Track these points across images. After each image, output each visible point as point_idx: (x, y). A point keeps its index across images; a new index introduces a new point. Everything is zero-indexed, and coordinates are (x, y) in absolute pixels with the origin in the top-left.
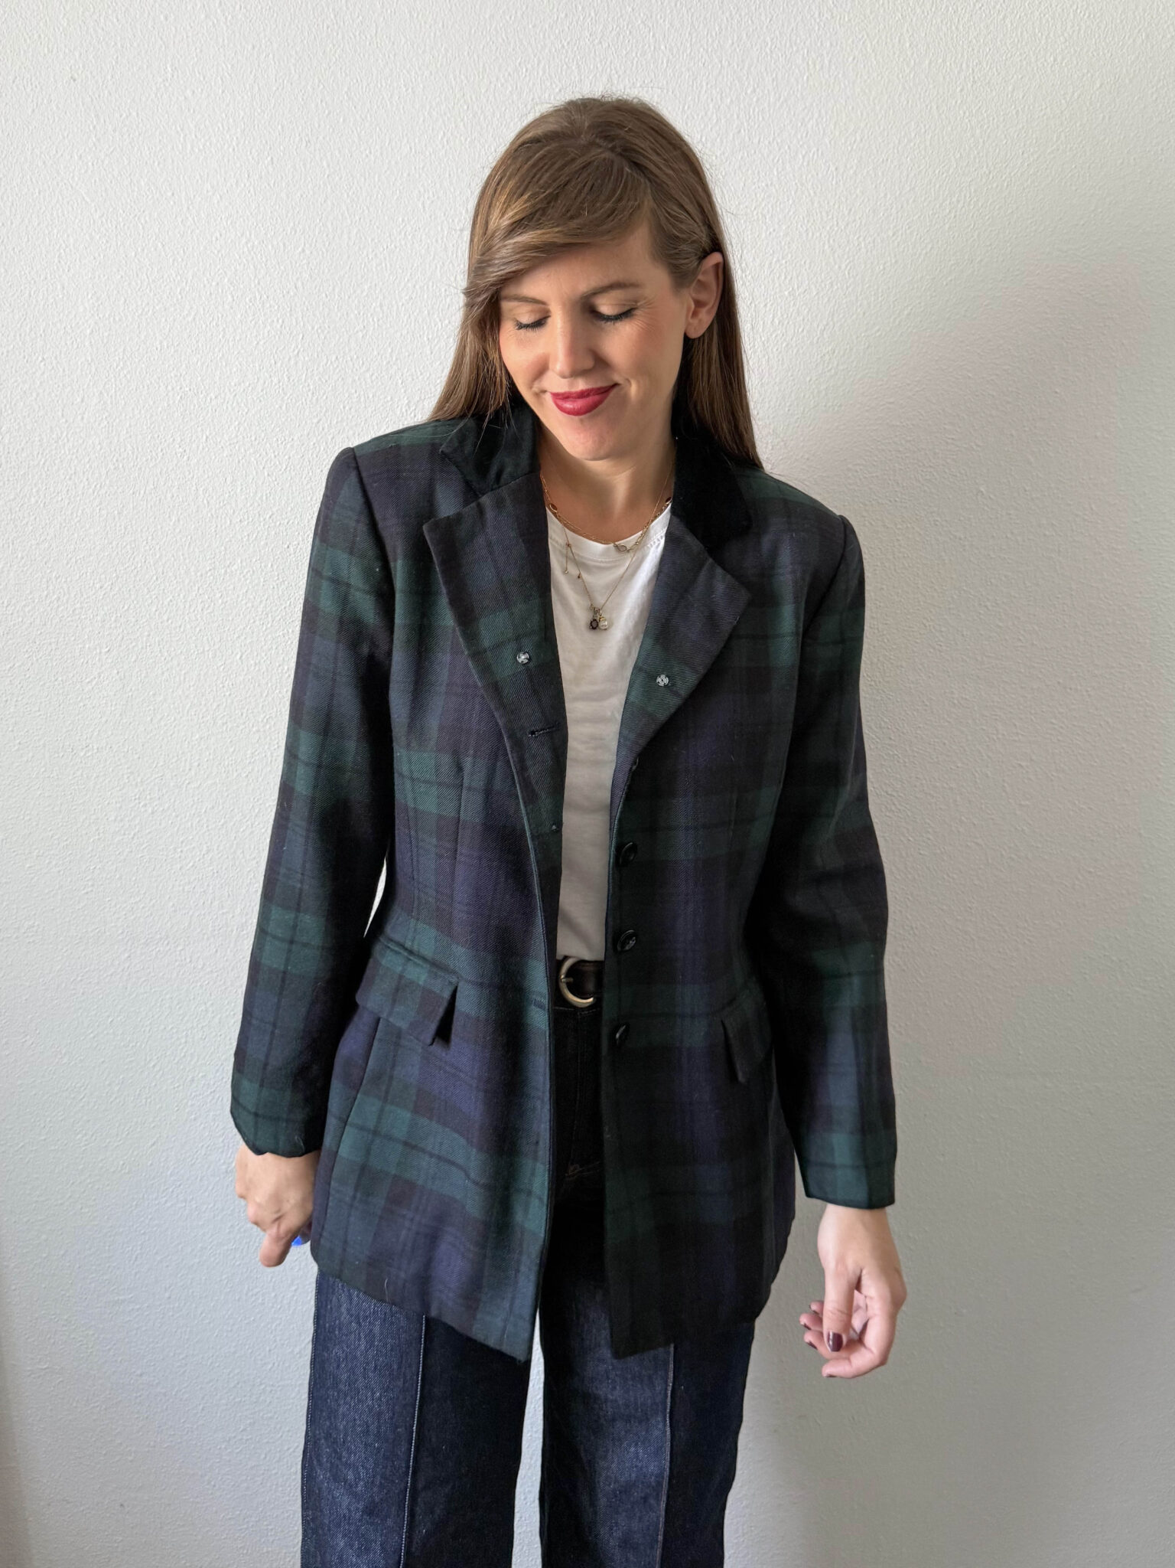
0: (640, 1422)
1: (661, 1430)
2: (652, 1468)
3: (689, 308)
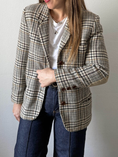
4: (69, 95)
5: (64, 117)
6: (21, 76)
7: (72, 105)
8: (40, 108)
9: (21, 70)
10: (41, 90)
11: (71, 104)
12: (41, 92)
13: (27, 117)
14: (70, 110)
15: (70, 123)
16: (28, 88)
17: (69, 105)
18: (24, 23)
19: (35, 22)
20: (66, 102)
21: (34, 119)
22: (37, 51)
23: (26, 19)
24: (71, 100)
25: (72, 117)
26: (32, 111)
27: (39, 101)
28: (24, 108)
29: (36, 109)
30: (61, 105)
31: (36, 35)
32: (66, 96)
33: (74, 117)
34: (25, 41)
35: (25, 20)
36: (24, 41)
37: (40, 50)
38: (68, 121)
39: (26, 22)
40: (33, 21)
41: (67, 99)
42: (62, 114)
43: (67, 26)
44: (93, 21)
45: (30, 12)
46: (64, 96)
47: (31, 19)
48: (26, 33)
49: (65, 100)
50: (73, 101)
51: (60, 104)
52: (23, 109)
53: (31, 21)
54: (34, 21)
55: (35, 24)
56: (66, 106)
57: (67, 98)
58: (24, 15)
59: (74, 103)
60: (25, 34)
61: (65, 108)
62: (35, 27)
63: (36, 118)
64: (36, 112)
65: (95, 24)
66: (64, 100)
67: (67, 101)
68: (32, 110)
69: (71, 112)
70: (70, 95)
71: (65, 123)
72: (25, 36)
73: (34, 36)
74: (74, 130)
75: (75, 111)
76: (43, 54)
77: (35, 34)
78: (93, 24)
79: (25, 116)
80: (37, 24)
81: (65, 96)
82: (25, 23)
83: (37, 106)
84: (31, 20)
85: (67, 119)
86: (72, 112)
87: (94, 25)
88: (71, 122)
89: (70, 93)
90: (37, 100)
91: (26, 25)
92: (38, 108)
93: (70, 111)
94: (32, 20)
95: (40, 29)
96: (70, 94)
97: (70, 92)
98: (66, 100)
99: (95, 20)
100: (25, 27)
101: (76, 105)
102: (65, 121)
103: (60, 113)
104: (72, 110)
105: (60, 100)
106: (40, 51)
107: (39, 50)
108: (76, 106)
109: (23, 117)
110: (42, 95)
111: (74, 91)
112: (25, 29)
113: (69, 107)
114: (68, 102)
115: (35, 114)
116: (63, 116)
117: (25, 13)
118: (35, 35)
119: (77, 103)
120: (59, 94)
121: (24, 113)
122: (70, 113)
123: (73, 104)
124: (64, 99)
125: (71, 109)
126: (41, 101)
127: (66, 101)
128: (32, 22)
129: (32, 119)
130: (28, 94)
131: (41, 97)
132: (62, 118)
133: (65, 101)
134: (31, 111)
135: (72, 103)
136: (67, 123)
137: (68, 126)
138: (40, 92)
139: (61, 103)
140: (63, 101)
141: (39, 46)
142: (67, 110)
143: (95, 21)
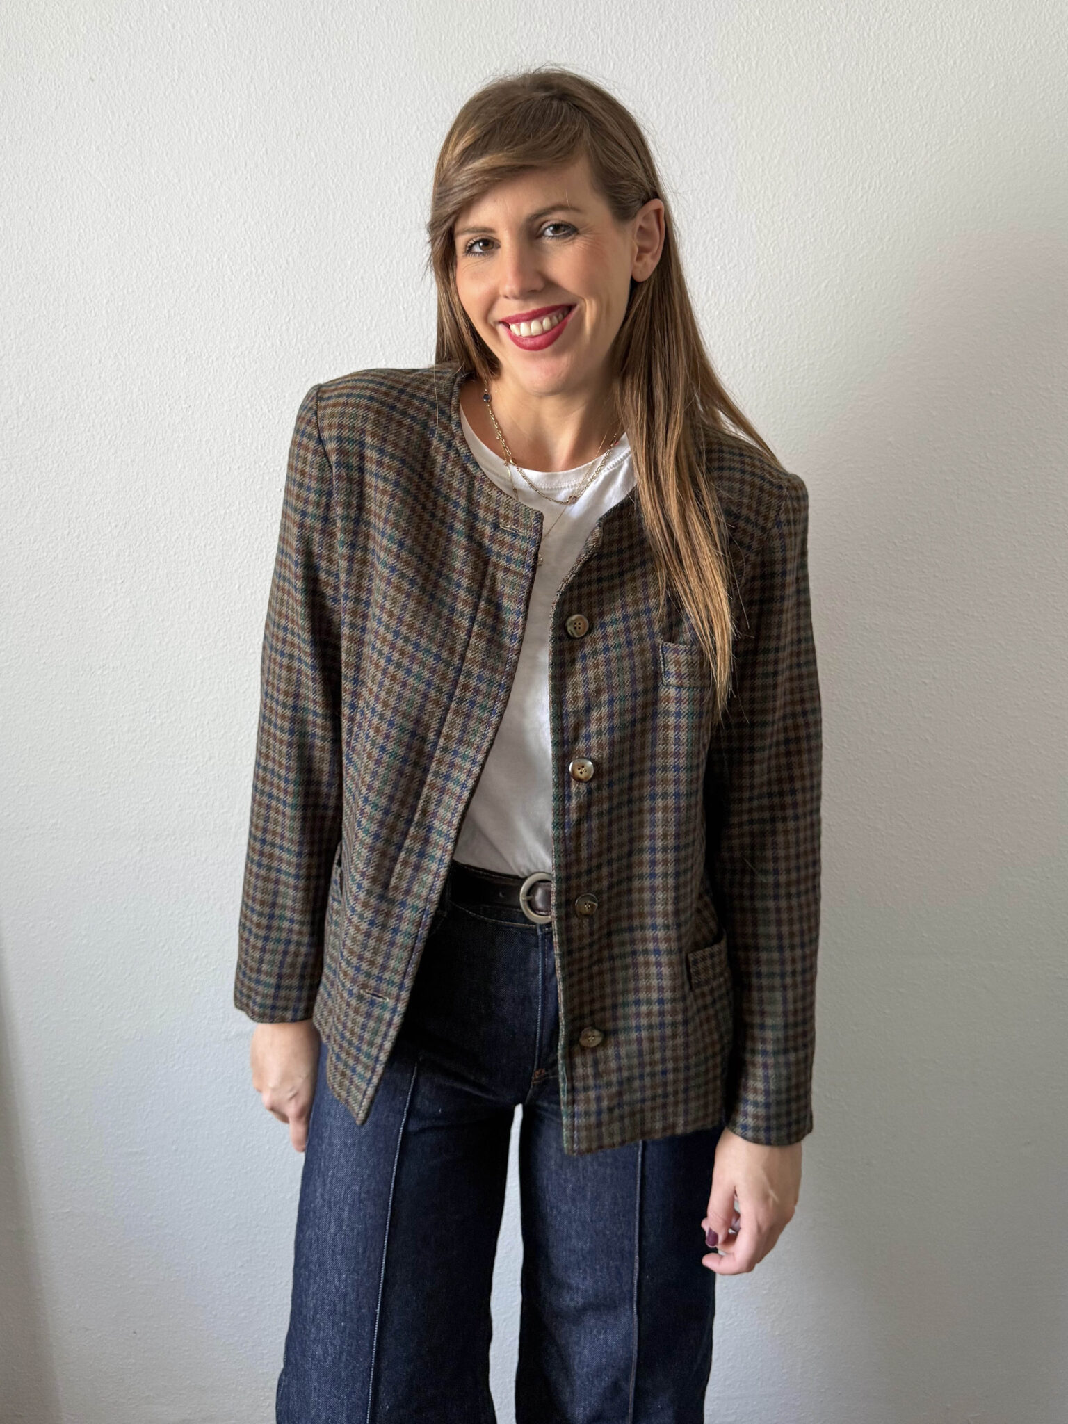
1: (629, 1316)
3: (633, 251)
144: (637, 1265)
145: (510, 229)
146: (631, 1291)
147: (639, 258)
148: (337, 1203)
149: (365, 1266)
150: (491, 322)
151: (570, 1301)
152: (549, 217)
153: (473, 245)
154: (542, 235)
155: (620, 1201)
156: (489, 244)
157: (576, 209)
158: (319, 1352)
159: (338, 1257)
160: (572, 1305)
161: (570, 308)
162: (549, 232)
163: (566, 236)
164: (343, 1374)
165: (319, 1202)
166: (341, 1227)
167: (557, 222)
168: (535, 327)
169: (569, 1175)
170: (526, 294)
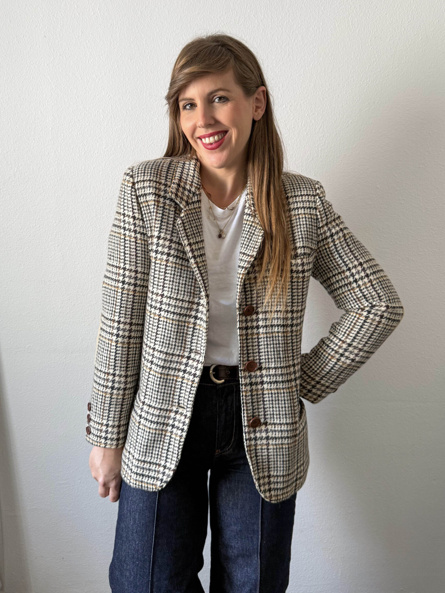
0: (248, 557)
1: (256, 560)
2: (253, 576)
3: (253, 108)
4: (271, 399)
5: (255, 462)
6: (127, 364)
7: (279, 429)
8: (177, 458)
9: (129, 348)
10: (179, 406)
11: (275, 424)
12: (181, 410)
13: (142, 482)
14: (274, 442)
15: (272, 479)
16: (142, 398)
17: (269, 427)
18: (134, 213)
19: (167, 207)
20: (262, 421)
21: (160, 489)
22: (177, 284)
23: (140, 201)
24: (275, 413)
25: (279, 463)
26: (156, 464)
27: (173, 436)
28: (133, 456)
29: (166, 461)
30: (249, 426)
31: (171, 241)
32: (262, 403)
33: (283, 461)
34: (136, 263)
35: (138, 203)
36: (134, 263)
37: (186, 281)
38: (266, 474)
39: (140, 209)
40: (162, 205)
41: (265, 412)
42: (250, 454)
43: (249, 215)
44: (314, 196)
45: (150, 180)
46: (258, 402)
47: (156, 199)
48: (140, 239)
49: (259, 412)
50: (280, 418)
51: (246, 424)
52: (131, 458)
53: (156, 204)
54: (165, 203)
55: (167, 211)
56: (261, 431)
57: (264, 408)
58: (133, 190)
59: (285, 422)
60: (136, 243)
61: (258, 435)
62: (168, 220)
63: (164, 485)
64: (165, 467)
65: (320, 202)
66: (257, 414)
67: (265, 415)
68: (155, 461)
69: (275, 447)
70: (274, 399)
71: (259, 479)
72: (136, 250)
73: (165, 245)
74: (281, 497)
75: (287, 446)
76: (192, 291)
77: (169, 240)
78: (315, 202)
79: (137, 478)
80: (173, 213)
81: (260, 403)
82: (136, 211)
83: (168, 451)
84: (154, 201)
85: (263, 468)
86: (280, 449)
87: (318, 204)
88: (273, 476)
89: (272, 394)
90: (169, 434)
91: (140, 217)
92: (170, 457)
93: (272, 445)
94: (158, 202)
95: (183, 223)
96: (274, 395)
97: (273, 392)
98: (263, 413)
99: (318, 191)
100: (137, 222)
101: (289, 428)
102: (258, 473)
103: (246, 449)
104: (277, 442)
105: (247, 413)
106: (185, 284)
107: (181, 282)
108: (290, 430)
109: (132, 481)
110: (183, 420)
111: (283, 389)
112: (138, 229)
113: (270, 434)
114: (269, 421)
115: (164, 473)
116: (253, 459)
117: (134, 184)
118: (169, 242)
119: (292, 423)
120: (244, 398)
121: (135, 470)
122: (272, 450)
123: (281, 424)
124: (256, 410)
125: (276, 438)
126: (178, 438)
127: (263, 416)
128: (158, 206)
129: (154, 487)
130: (143, 414)
131: (181, 425)
132: (250, 464)
133: (259, 415)
134: (153, 463)
135: (278, 422)
136: (264, 477)
137: (267, 487)
138: (176, 412)
139: (248, 421)
140: (253, 416)
141: (181, 269)
142: (264, 442)
143: (318, 194)
144: (260, 537)
145: (201, 99)
146: (257, 549)
147: (256, 111)
148: (133, 511)
149: (146, 538)
150: (195, 138)
151: (232, 553)
152: (216, 93)
153: (186, 106)
154: (214, 101)
155: (253, 508)
156: (193, 105)
157: (228, 91)
158: (128, 574)
159: (135, 534)
160: (233, 554)
161: (226, 132)
162: (217, 100)
163: (224, 102)
164: (138, 584)
165: (125, 511)
166: (135, 521)
167: (220, 96)
168: (212, 139)
169: (231, 498)
170: (207, 126)
